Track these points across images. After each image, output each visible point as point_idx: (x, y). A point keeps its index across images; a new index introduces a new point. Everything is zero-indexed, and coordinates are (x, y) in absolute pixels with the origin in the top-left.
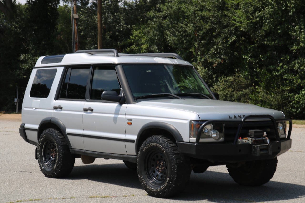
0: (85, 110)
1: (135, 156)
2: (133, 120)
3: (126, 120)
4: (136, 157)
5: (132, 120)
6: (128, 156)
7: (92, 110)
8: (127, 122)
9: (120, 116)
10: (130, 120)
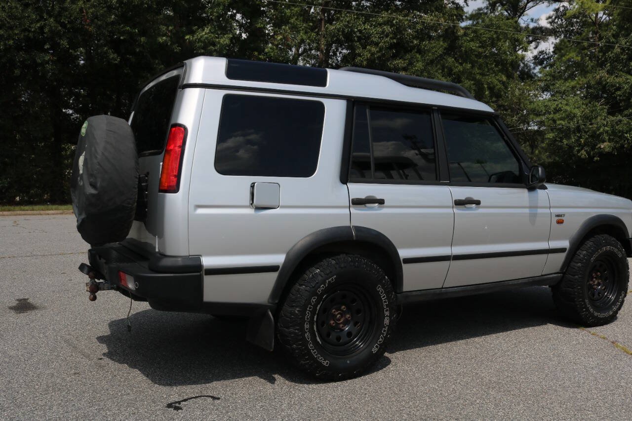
0: (459, 203)
1: (559, 275)
2: (566, 216)
3: (553, 216)
4: (562, 275)
5: (564, 215)
6: (545, 277)
7: (478, 203)
8: (555, 219)
9: (540, 211)
10: (561, 216)
